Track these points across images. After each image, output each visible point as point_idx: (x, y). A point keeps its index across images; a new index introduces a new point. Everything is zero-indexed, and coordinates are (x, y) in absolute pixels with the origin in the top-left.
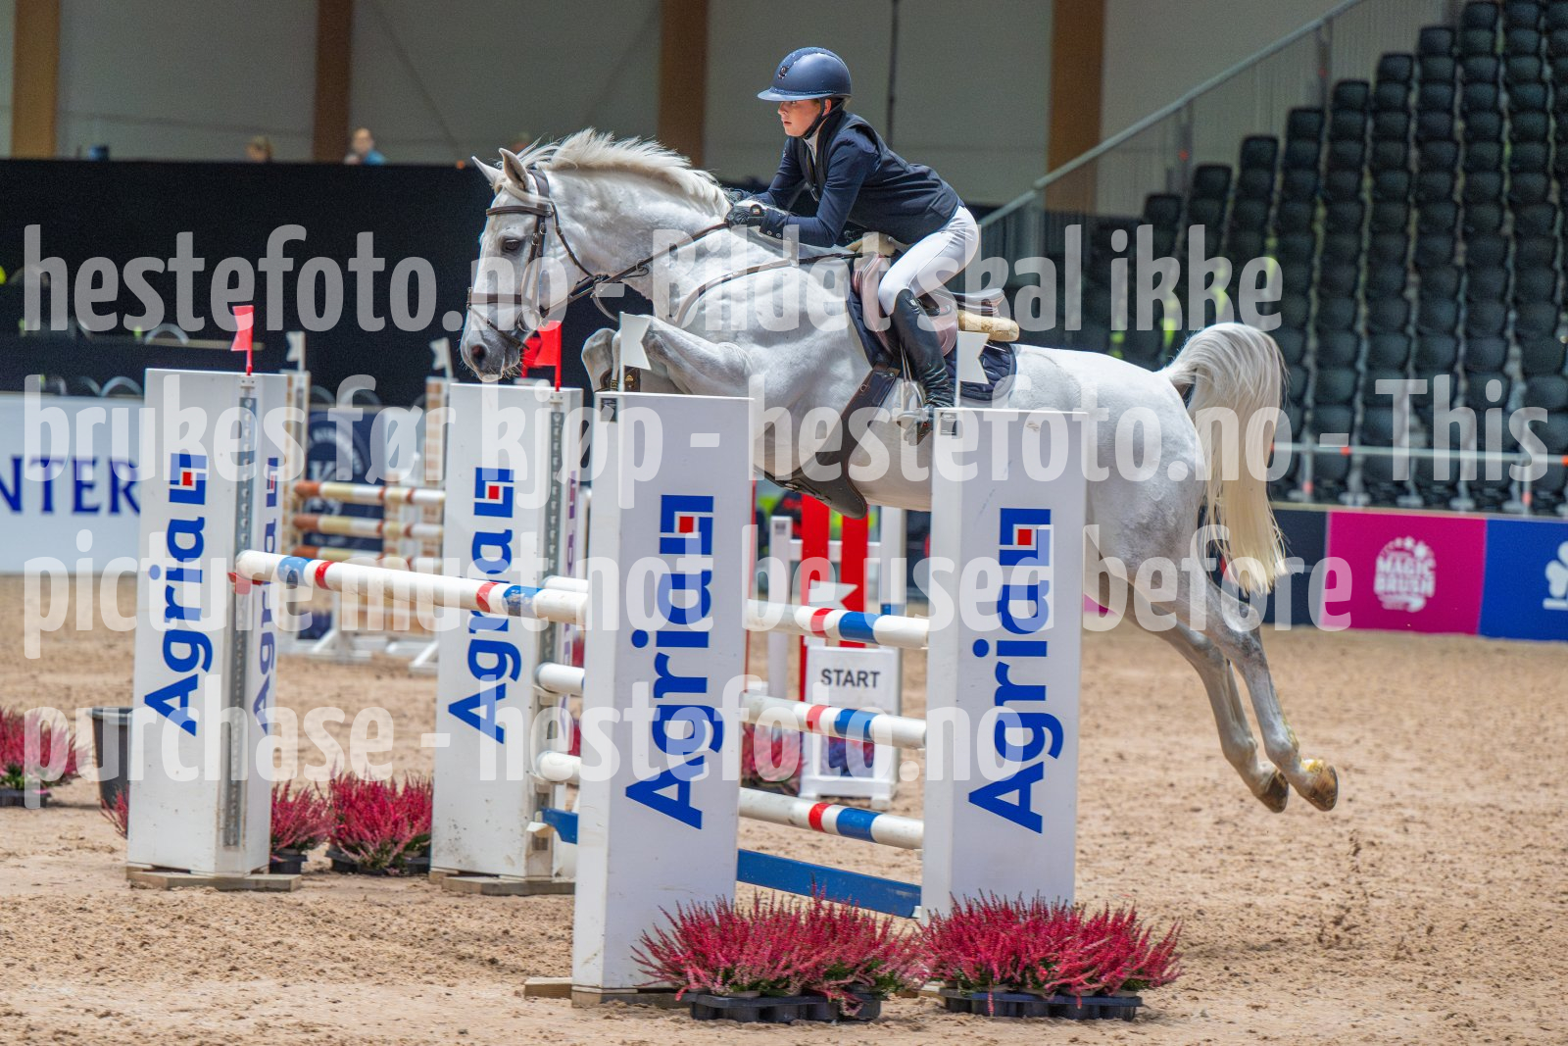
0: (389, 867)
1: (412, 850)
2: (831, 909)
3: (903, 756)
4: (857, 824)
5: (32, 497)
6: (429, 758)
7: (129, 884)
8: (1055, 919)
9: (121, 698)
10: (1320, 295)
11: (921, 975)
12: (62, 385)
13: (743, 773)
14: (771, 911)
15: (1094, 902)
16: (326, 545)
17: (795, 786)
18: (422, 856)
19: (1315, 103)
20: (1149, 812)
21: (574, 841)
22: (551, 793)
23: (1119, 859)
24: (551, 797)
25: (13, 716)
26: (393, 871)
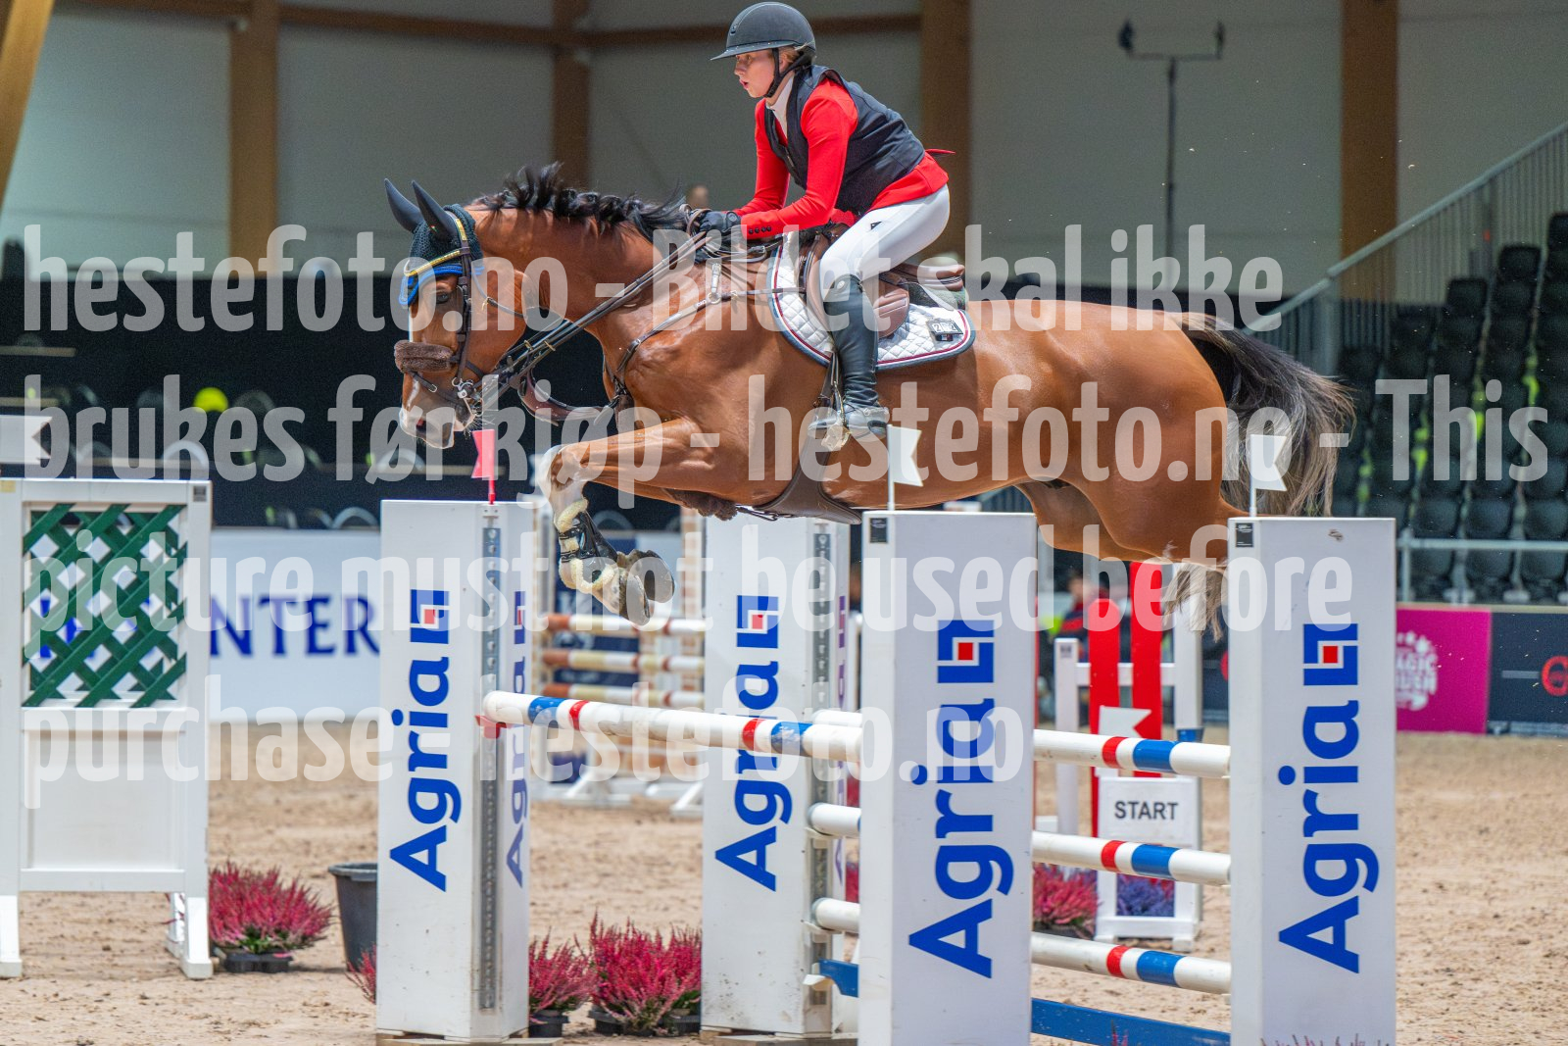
0: (656, 1027)
1: (681, 1007)
3: (1206, 893)
4: (1158, 970)
5: (262, 641)
6: (696, 908)
9: (363, 852)
12: (291, 519)
13: (1034, 915)
16: (578, 682)
17: (1090, 929)
18: (691, 1014)
20: (1474, 945)
21: (855, 994)
22: (828, 941)
23: (1443, 998)
24: (828, 947)
25: (249, 875)
26: (660, 1031)
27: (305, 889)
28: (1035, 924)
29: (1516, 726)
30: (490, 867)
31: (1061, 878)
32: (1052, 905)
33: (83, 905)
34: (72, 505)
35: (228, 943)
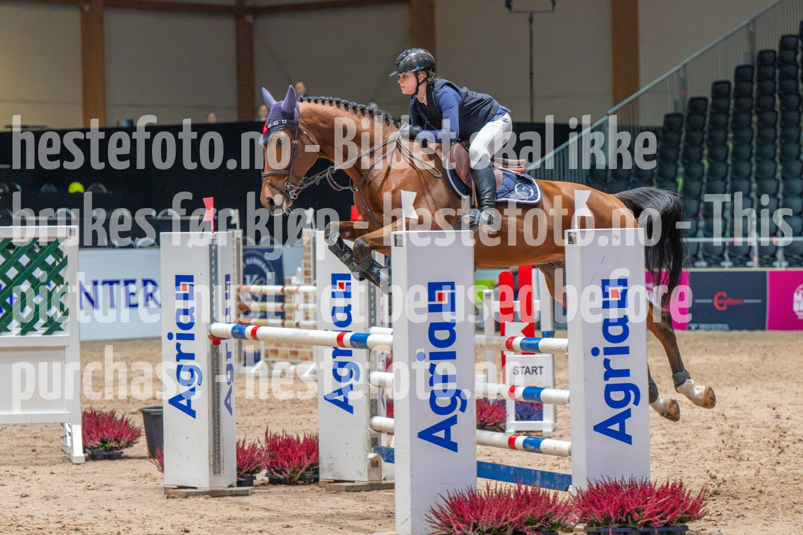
0: (298, 480)
1: (309, 471)
2: (526, 490)
3: (557, 409)
5: (104, 302)
6: (315, 423)
7: (166, 496)
8: (641, 488)
9: (155, 401)
10: (757, 161)
11: (574, 521)
13: (477, 422)
14: (496, 492)
15: (660, 479)
16: (255, 317)
17: (503, 427)
18: (315, 473)
19: (749, 63)
21: (392, 462)
22: (379, 437)
23: (672, 455)
24: (379, 439)
25: (101, 414)
26: (300, 482)
27: (128, 419)
28: (477, 425)
29: (702, 326)
30: (217, 406)
31: (489, 404)
32: (485, 417)
33: (22, 430)
34: (12, 239)
35: (92, 446)
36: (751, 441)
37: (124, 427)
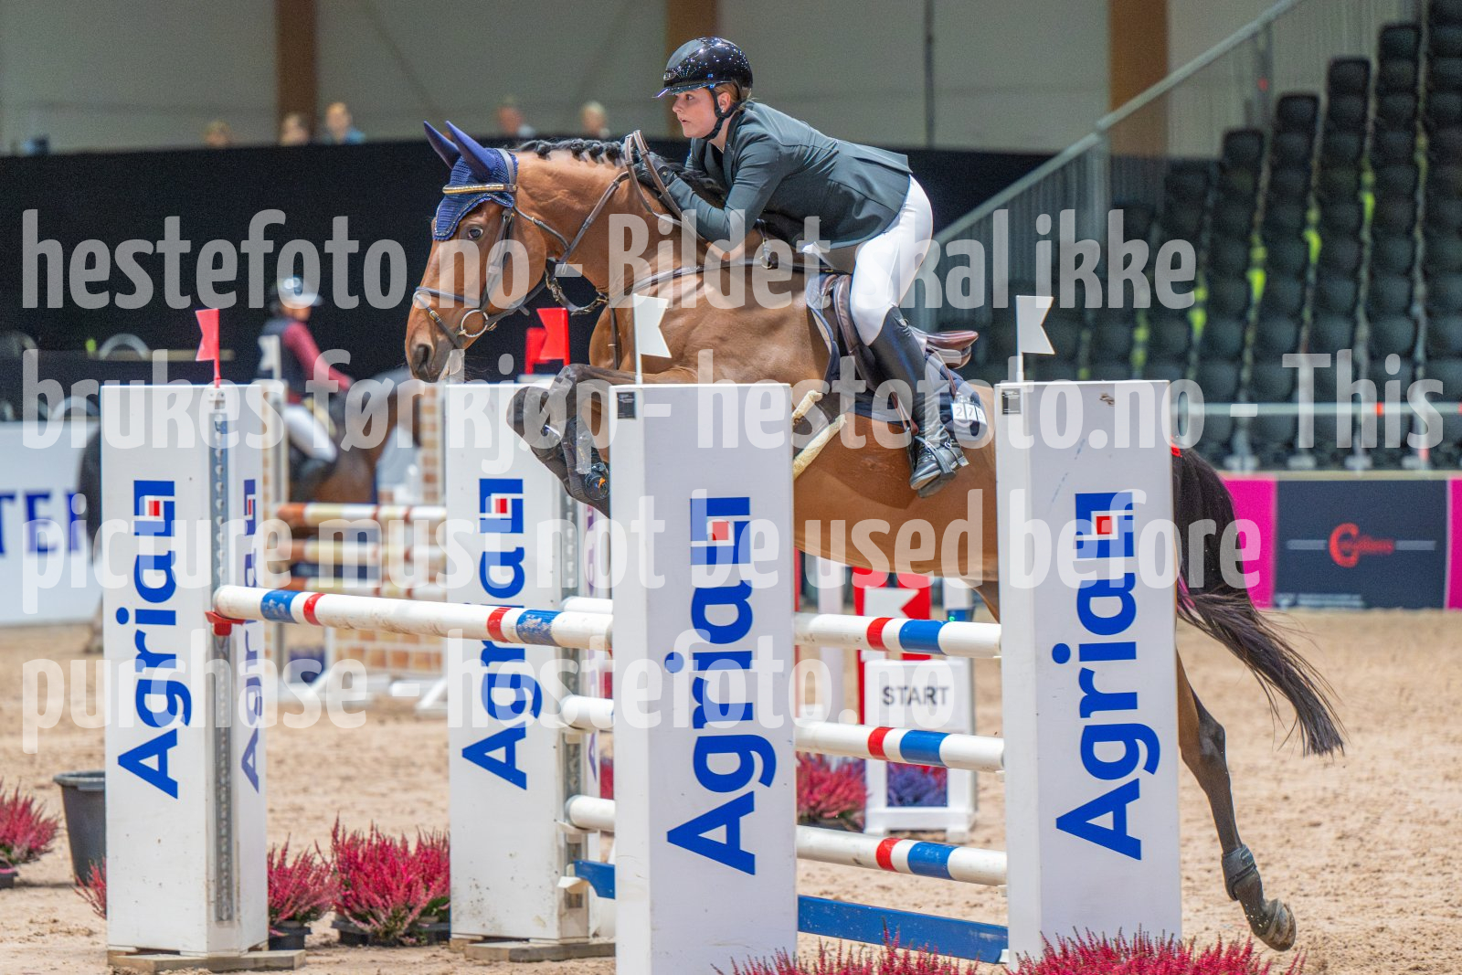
0: (404, 936)
1: (430, 915)
2: (907, 958)
3: (980, 780)
4: (931, 861)
6: (443, 810)
7: (111, 969)
8: (1161, 960)
9: (92, 761)
10: (1426, 235)
13: (799, 809)
14: (839, 964)
15: (1204, 935)
16: (315, 575)
17: (859, 821)
18: (441, 921)
19: (1409, 18)
20: (1263, 829)
21: (612, 896)
22: (583, 842)
24: (583, 847)
26: (408, 940)
27: (29, 800)
28: (800, 817)
29: (1305, 599)
30: (224, 772)
31: (828, 769)
32: (819, 797)
36: (1408, 853)
37: (21, 816)
